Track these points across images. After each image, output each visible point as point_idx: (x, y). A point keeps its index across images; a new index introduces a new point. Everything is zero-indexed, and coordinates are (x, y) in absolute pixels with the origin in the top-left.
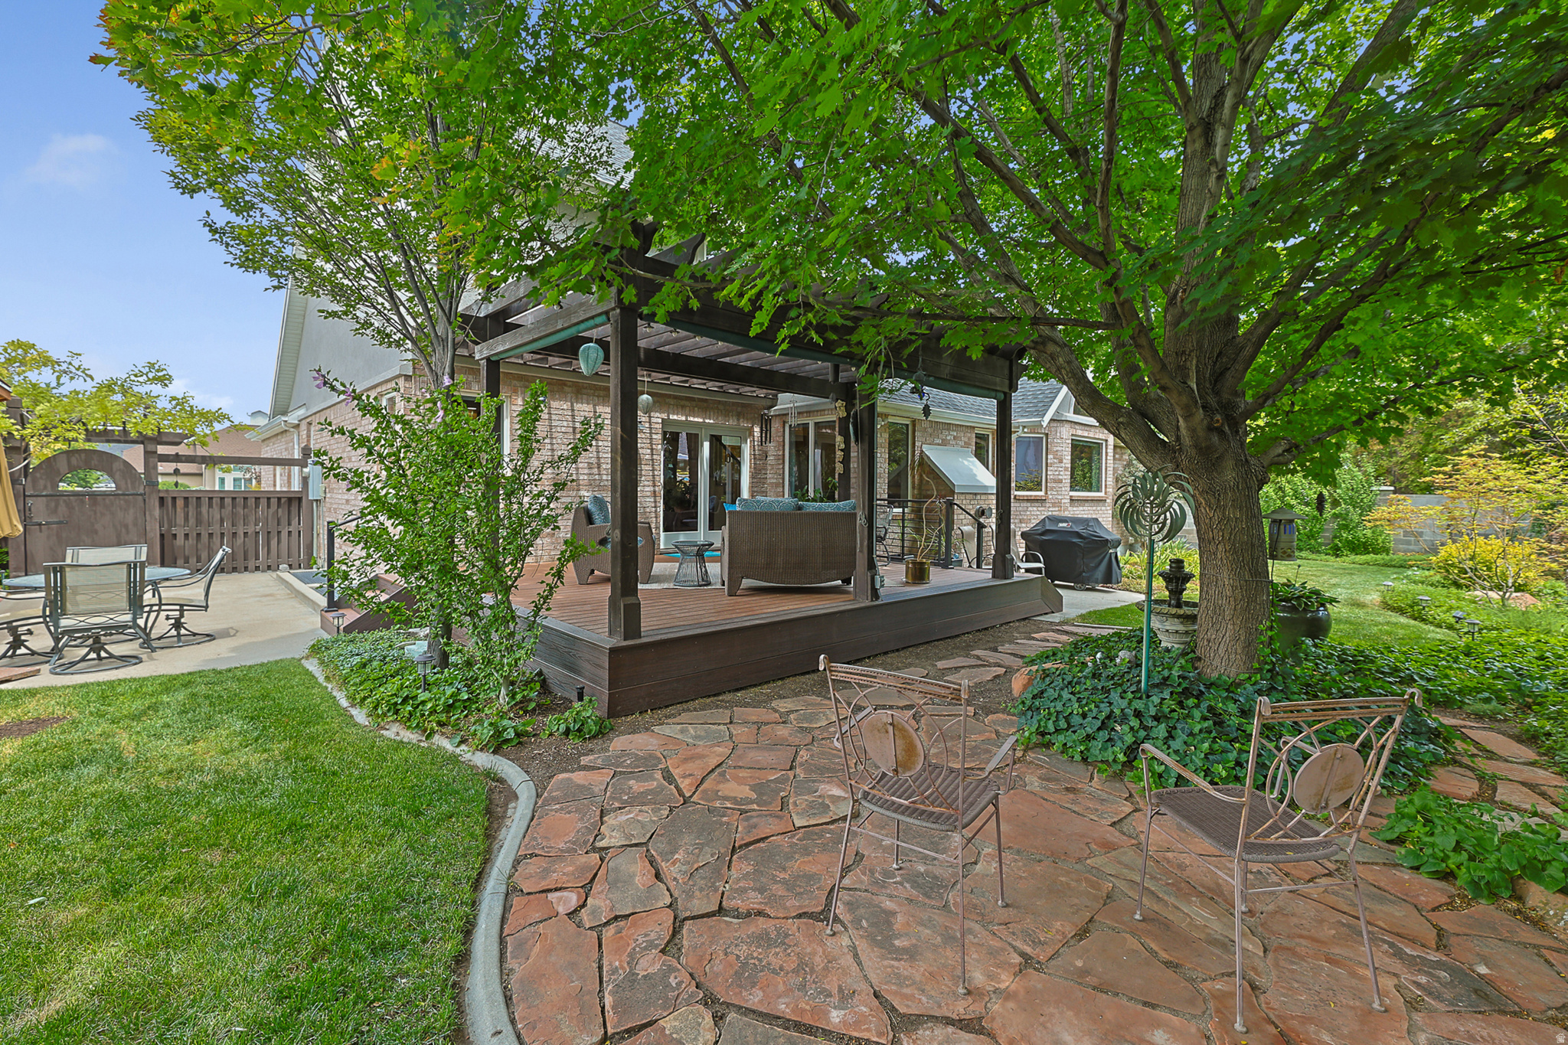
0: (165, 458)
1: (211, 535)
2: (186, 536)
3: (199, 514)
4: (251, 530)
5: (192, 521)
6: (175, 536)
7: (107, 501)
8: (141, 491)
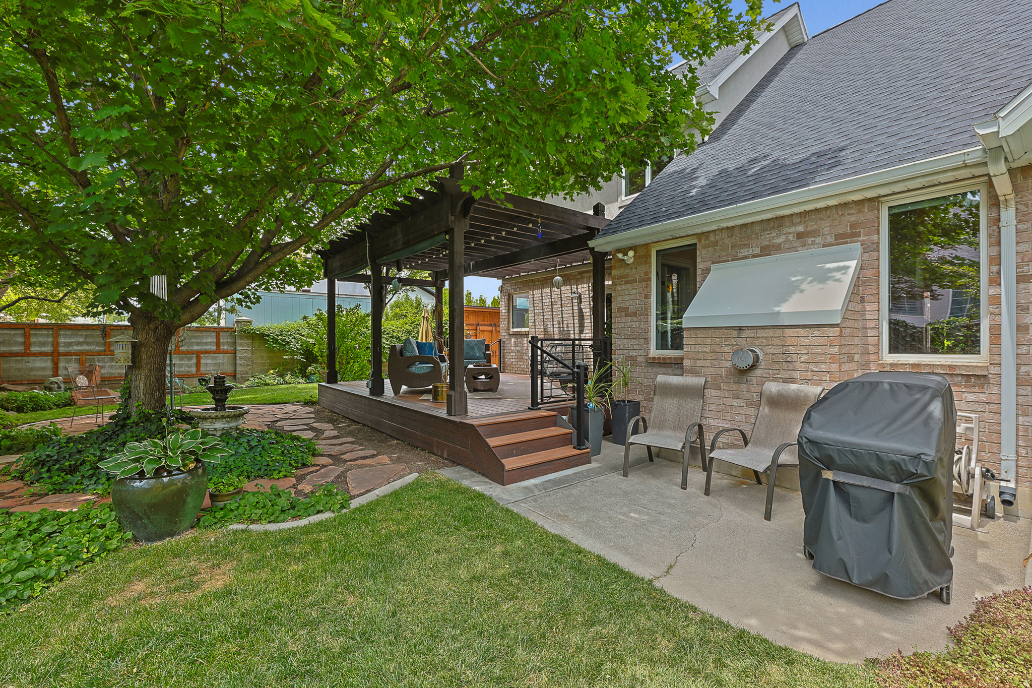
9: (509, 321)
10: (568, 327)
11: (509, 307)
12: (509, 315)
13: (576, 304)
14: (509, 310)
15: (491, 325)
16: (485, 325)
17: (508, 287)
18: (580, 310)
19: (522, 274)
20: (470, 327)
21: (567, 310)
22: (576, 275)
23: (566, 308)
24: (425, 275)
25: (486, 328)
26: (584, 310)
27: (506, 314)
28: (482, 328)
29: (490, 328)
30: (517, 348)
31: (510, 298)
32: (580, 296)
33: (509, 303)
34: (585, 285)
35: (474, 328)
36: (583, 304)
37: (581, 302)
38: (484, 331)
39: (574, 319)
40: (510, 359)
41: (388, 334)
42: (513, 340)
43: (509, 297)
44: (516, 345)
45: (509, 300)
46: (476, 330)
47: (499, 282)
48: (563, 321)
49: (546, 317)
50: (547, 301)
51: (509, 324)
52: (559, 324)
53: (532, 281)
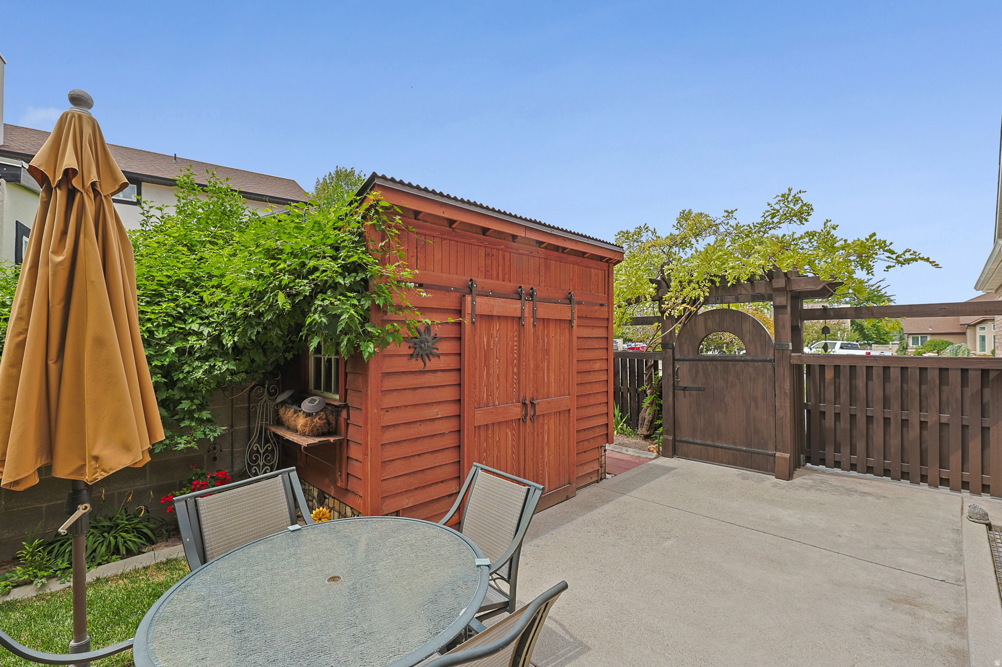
0: (813, 315)
1: (869, 419)
2: (837, 416)
3: (852, 388)
4: (932, 418)
5: (844, 397)
6: (823, 414)
7: (738, 368)
8: (770, 356)
15: (516, 296)
16: (496, 294)
25: (499, 307)
38: (489, 320)
46: (460, 312)
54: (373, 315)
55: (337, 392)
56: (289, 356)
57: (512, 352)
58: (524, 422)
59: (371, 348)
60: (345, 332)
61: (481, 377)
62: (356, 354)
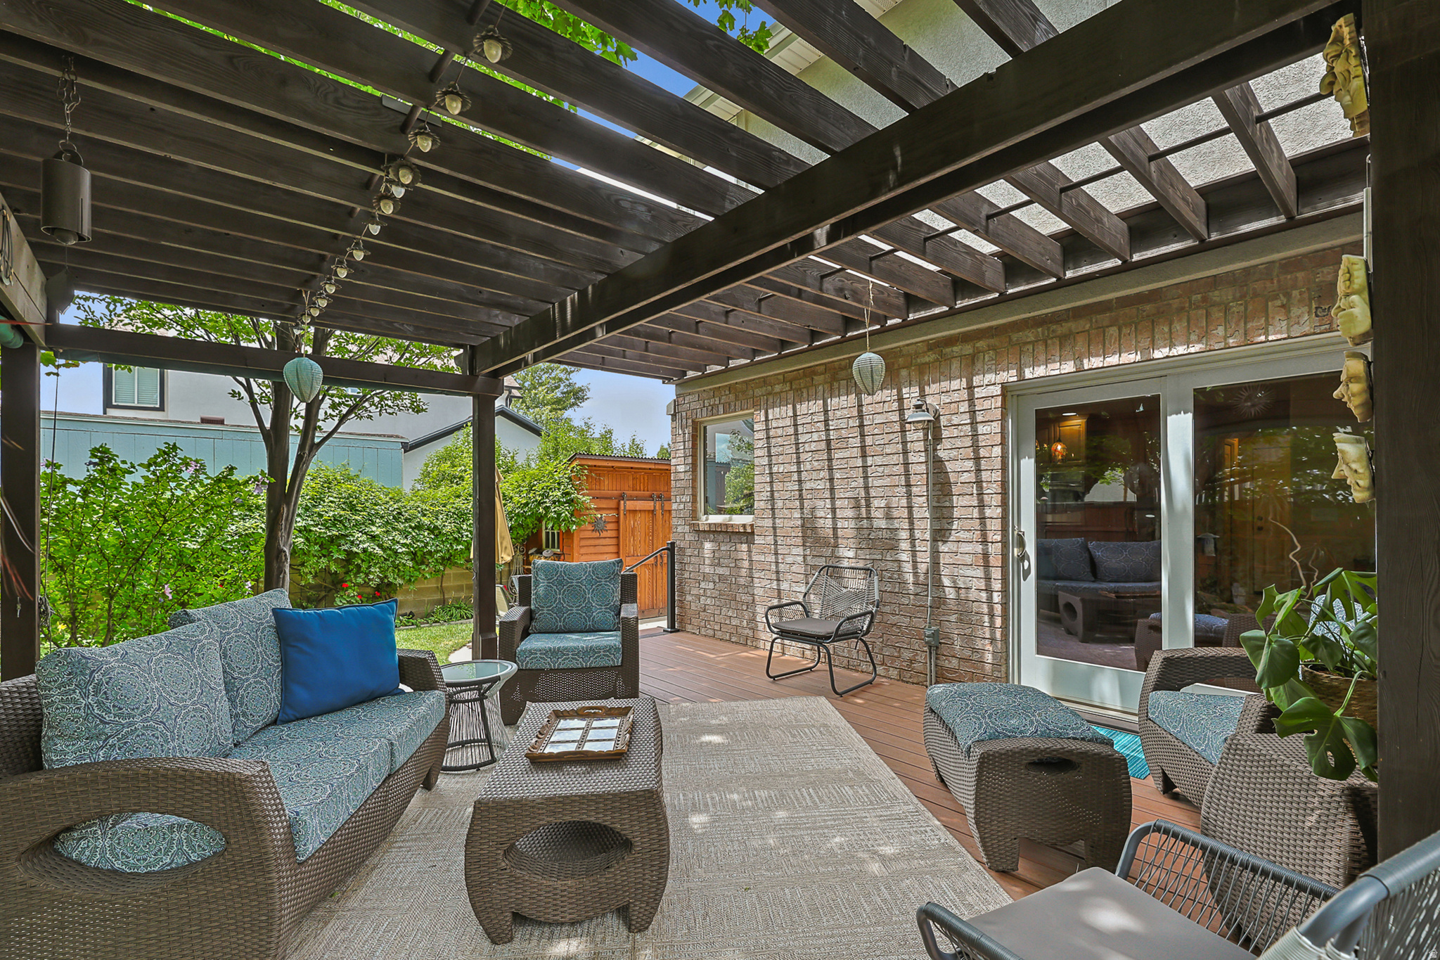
9: (694, 496)
10: (889, 517)
11: (694, 456)
12: (694, 480)
13: (920, 446)
14: (694, 465)
15: (651, 498)
16: (638, 498)
17: (692, 402)
18: (937, 467)
19: (732, 364)
20: (604, 504)
21: (885, 462)
22: (917, 355)
23: (879, 460)
24: (447, 360)
25: (639, 505)
26: (950, 466)
27: (689, 476)
28: (631, 505)
29: (649, 505)
30: (720, 571)
31: (698, 435)
32: (937, 418)
33: (694, 446)
34: (955, 384)
35: (613, 504)
36: (946, 444)
37: (938, 439)
38: (634, 512)
39: (909, 495)
40: (698, 597)
41: (407, 520)
42: (708, 545)
43: (695, 429)
44: (717, 563)
45: (694, 438)
46: (618, 509)
47: (669, 392)
48: (868, 499)
49: (807, 485)
50: (812, 439)
51: (694, 501)
52: (857, 507)
53: (764, 382)
54: (575, 513)
55: (558, 548)
56: (535, 531)
57: (649, 529)
58: (656, 566)
59: (574, 527)
60: (563, 520)
61: (630, 541)
62: (568, 531)
